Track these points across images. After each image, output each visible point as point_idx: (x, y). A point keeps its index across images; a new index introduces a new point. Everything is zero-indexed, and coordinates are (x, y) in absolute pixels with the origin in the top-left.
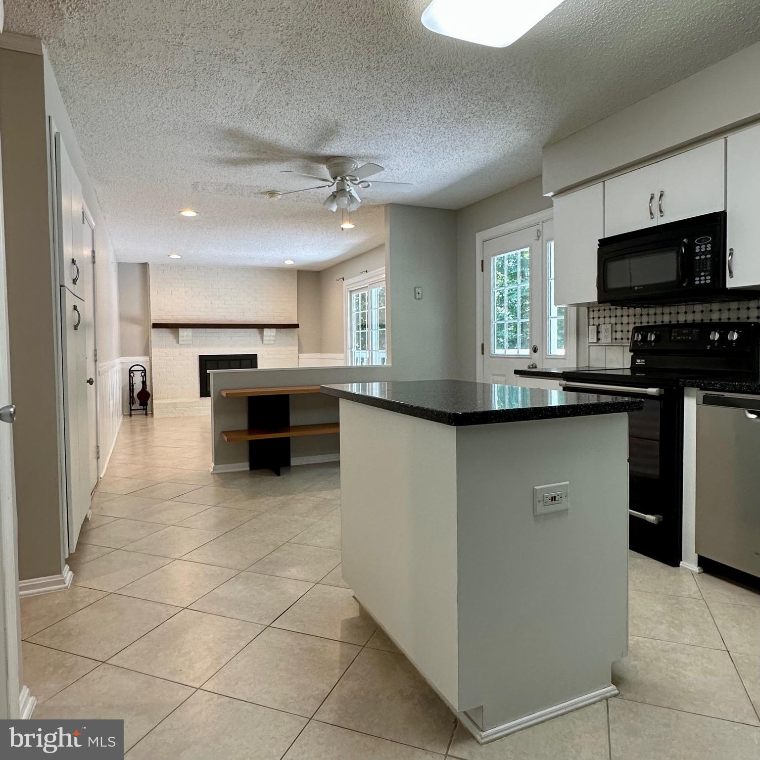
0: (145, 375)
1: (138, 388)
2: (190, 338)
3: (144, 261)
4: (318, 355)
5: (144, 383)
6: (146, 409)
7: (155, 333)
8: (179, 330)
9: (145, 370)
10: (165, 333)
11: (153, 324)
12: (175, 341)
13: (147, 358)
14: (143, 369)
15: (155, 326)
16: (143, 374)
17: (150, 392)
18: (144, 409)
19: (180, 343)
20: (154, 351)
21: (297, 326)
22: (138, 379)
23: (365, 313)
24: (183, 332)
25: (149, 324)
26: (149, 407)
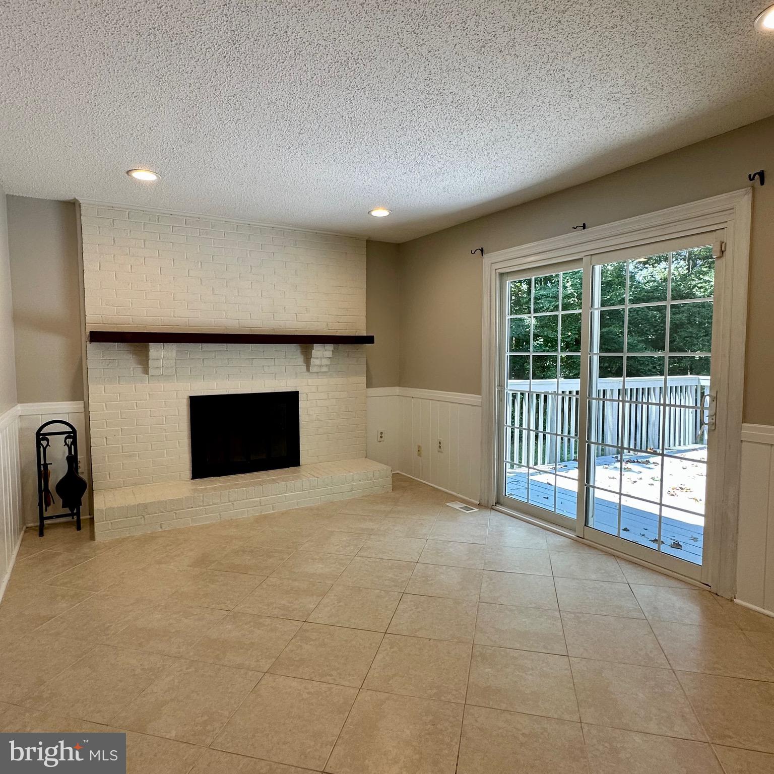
0: (74, 443)
1: (58, 470)
2: (172, 362)
3: (68, 197)
4: (397, 390)
5: (72, 460)
6: (78, 514)
7: (95, 353)
8: (149, 345)
9: (74, 431)
10: (119, 353)
11: (91, 332)
12: (139, 369)
13: (78, 405)
14: (68, 429)
15: (97, 337)
16: (69, 441)
17: (85, 477)
18: (72, 515)
19: (151, 372)
20: (97, 391)
21: (369, 340)
22: (58, 450)
23: (557, 316)
24: (156, 351)
25: (83, 333)
26: (83, 508)
